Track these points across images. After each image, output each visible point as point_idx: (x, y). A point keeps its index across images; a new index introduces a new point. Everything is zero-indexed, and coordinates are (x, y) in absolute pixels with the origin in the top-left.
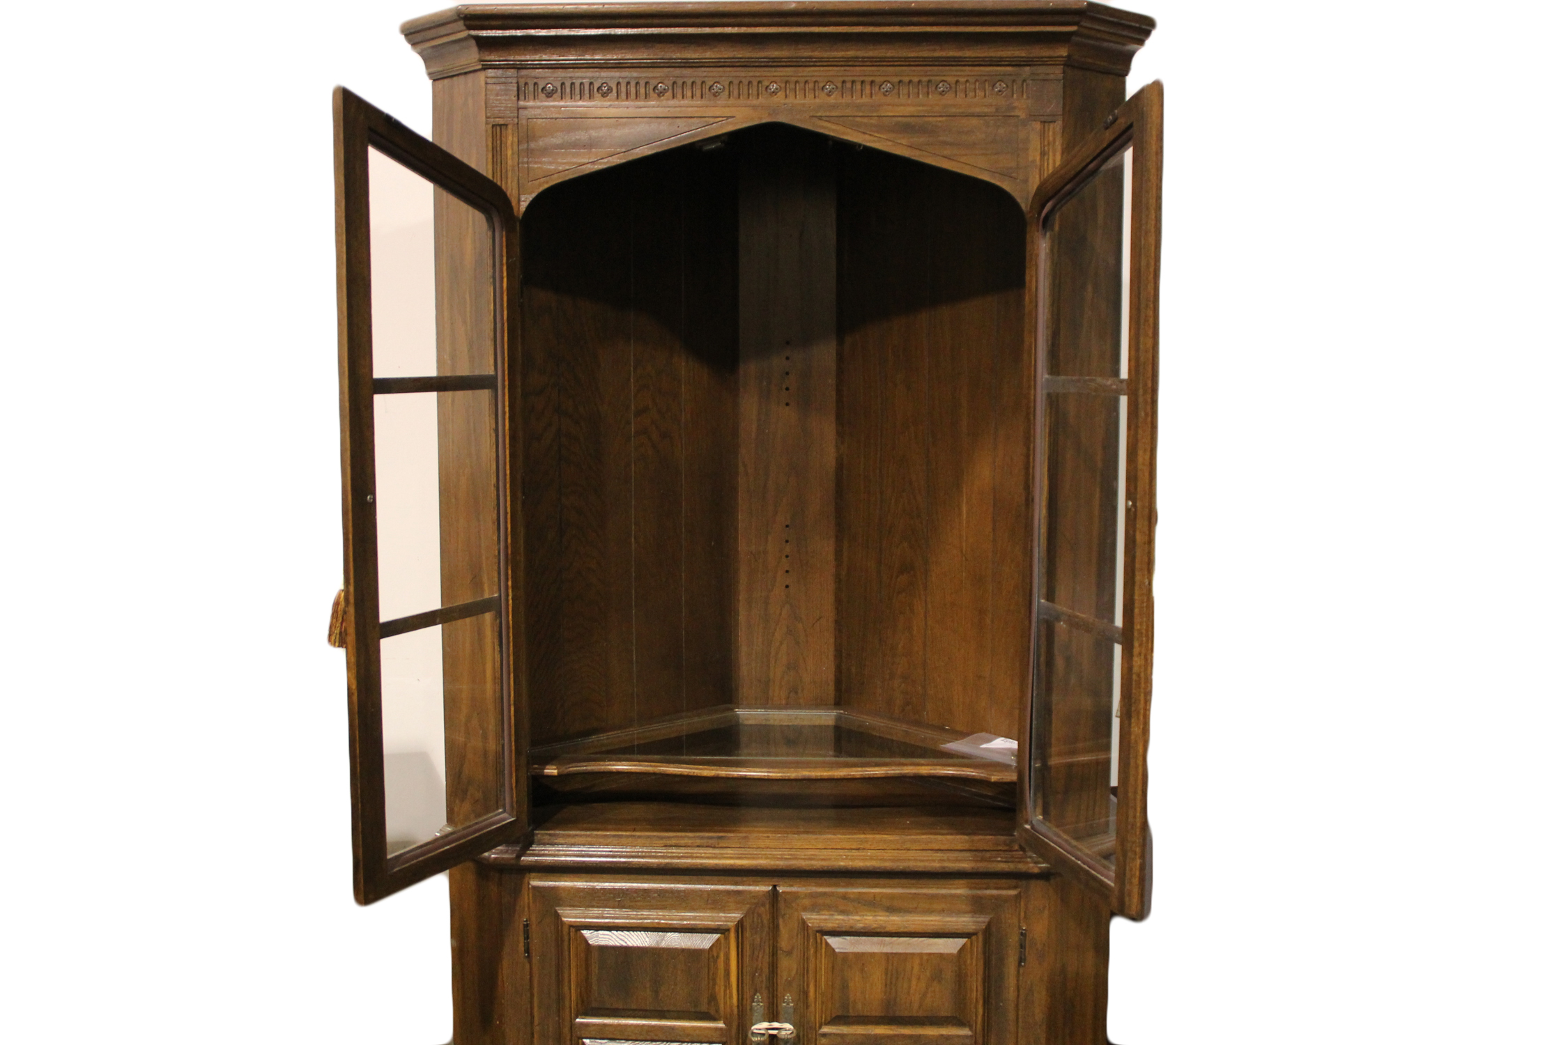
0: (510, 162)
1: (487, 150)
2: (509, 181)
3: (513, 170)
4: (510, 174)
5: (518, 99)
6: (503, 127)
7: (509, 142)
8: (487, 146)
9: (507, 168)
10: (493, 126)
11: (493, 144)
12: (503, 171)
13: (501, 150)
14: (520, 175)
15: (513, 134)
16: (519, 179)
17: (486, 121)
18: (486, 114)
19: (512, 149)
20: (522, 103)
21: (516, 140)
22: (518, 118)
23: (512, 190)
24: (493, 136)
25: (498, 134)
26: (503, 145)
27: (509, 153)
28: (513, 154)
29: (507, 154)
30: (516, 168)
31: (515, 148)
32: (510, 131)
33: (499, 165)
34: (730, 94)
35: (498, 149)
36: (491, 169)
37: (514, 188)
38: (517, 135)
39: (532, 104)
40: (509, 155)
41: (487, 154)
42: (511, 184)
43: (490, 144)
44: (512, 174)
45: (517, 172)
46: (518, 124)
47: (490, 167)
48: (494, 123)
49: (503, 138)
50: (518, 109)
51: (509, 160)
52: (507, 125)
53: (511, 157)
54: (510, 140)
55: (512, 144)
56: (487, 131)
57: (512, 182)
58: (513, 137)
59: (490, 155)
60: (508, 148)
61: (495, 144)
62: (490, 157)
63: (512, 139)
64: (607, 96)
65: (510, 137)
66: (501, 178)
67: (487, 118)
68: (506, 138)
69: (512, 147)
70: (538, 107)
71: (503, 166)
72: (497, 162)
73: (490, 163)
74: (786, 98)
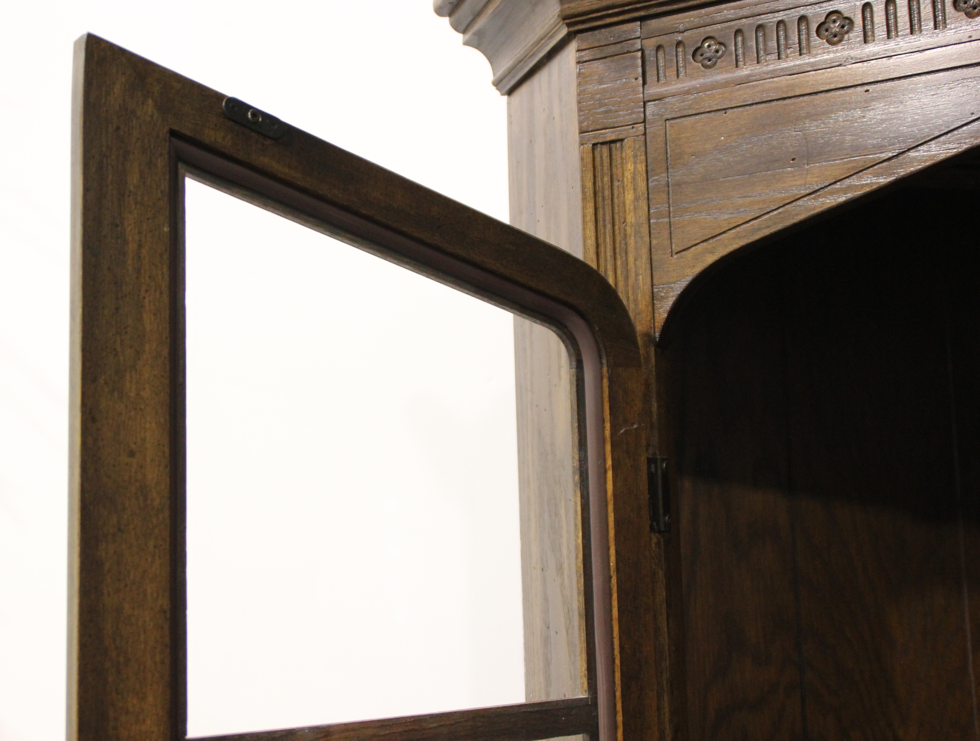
0: (631, 218)
1: (584, 199)
2: (631, 259)
3: (637, 233)
4: (631, 241)
5: (644, 83)
6: (614, 145)
7: (628, 175)
8: (583, 187)
9: (625, 230)
10: (594, 145)
11: (594, 183)
12: (618, 239)
13: (612, 195)
14: (654, 242)
15: (635, 156)
16: (650, 249)
17: (581, 138)
18: (580, 122)
19: (635, 189)
20: (653, 90)
21: (641, 167)
22: (644, 121)
23: (637, 275)
24: (594, 167)
25: (606, 160)
26: (616, 183)
27: (629, 196)
28: (637, 199)
29: (624, 203)
30: (645, 230)
31: (642, 185)
32: (628, 153)
33: (609, 226)
35: (606, 192)
36: (593, 239)
37: (641, 273)
38: (643, 157)
39: (675, 87)
40: (628, 202)
41: (584, 208)
42: (635, 264)
43: (590, 185)
44: (636, 242)
45: (647, 239)
46: (645, 134)
47: (591, 232)
48: (595, 141)
49: (614, 170)
50: (645, 103)
51: (629, 213)
52: (622, 140)
53: (632, 207)
54: (630, 170)
55: (634, 178)
56: (582, 159)
57: (635, 260)
58: (635, 163)
59: (591, 210)
60: (626, 188)
61: (599, 183)
62: (590, 212)
63: (635, 168)
64: (840, 41)
65: (630, 166)
66: (615, 253)
67: (582, 132)
68: (622, 167)
69: (634, 185)
70: (688, 92)
71: (617, 227)
72: (604, 220)
73: (591, 226)
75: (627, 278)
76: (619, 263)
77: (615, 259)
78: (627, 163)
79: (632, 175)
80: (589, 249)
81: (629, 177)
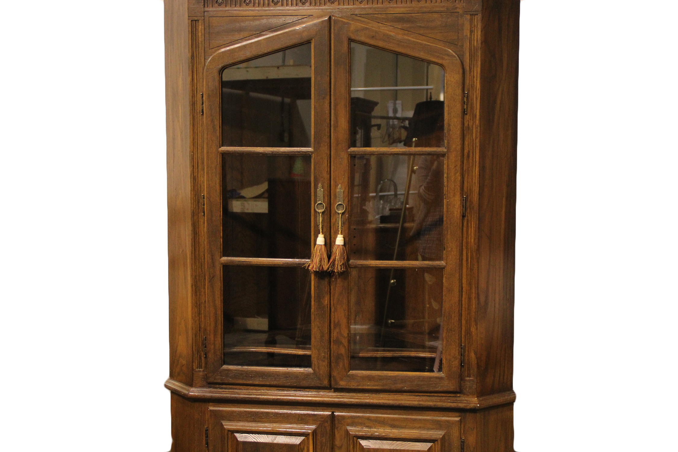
0: (200, 39)
1: (189, 33)
2: (200, 50)
3: (201, 43)
4: (200, 45)
5: (204, 7)
6: (196, 21)
7: (200, 29)
8: (189, 31)
9: (199, 42)
10: (192, 20)
11: (192, 30)
12: (197, 44)
13: (196, 33)
14: (206, 46)
15: (202, 25)
16: (204, 48)
17: (188, 18)
18: (188, 14)
19: (201, 33)
20: (206, 9)
21: (203, 28)
22: (204, 16)
23: (201, 53)
24: (192, 26)
25: (194, 25)
26: (197, 31)
27: (200, 34)
28: (202, 35)
29: (199, 35)
30: (203, 43)
31: (203, 32)
32: (200, 23)
33: (195, 41)
34: (310, 3)
35: (194, 32)
36: (191, 43)
38: (203, 25)
39: (211, 9)
41: (189, 35)
43: (190, 30)
44: (201, 45)
45: (204, 45)
46: (204, 20)
47: (190, 42)
48: (192, 19)
49: (197, 27)
50: (204, 12)
52: (199, 20)
53: (200, 37)
55: (201, 30)
56: (189, 23)
57: (201, 50)
58: (202, 26)
59: (190, 36)
60: (199, 32)
61: (193, 30)
64: (249, 5)
65: (200, 27)
66: (196, 47)
67: (189, 16)
68: (198, 27)
70: (214, 11)
71: (197, 41)
72: (194, 39)
73: (190, 40)
74: (339, 5)
75: (199, 53)
76: (197, 50)
80: (190, 45)
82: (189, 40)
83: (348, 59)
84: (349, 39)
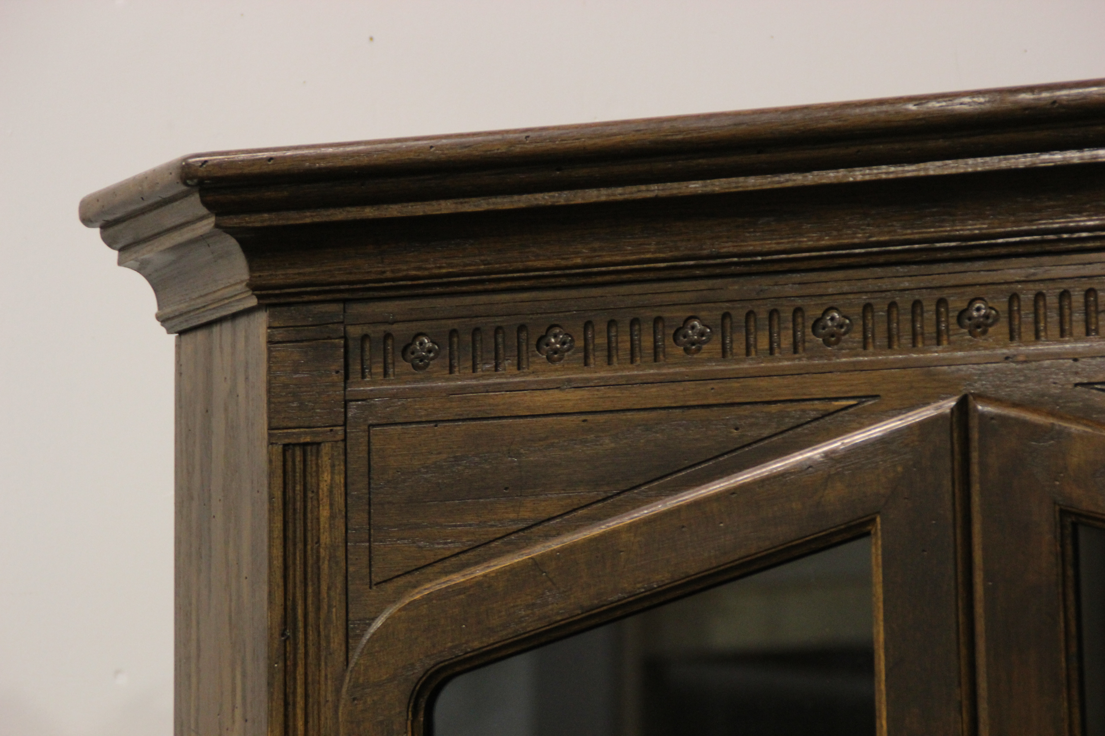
0: (325, 538)
1: (271, 510)
2: (324, 588)
3: (332, 557)
4: (325, 566)
5: (346, 377)
6: (309, 448)
7: (324, 487)
8: (271, 497)
9: (318, 552)
10: (286, 446)
12: (310, 562)
13: (305, 507)
14: (351, 569)
15: (333, 466)
16: (346, 577)
17: (270, 436)
18: (270, 418)
19: (331, 505)
20: (356, 388)
21: (340, 479)
22: (345, 424)
23: (330, 606)
24: (285, 472)
25: (299, 466)
26: (310, 495)
27: (325, 513)
28: (332, 517)
29: (318, 519)
30: (341, 553)
31: (340, 500)
32: (325, 460)
33: (300, 546)
34: (865, 338)
35: (299, 505)
36: (281, 560)
37: (334, 604)
38: (342, 467)
39: (379, 387)
40: (322, 519)
41: (271, 521)
42: (328, 593)
43: (278, 494)
44: (330, 568)
45: (343, 564)
46: (345, 440)
47: (278, 552)
48: (287, 441)
49: (309, 478)
50: (346, 403)
51: (323, 533)
52: (319, 444)
53: (327, 526)
54: (326, 481)
55: (331, 491)
56: (270, 461)
57: (329, 589)
58: (333, 473)
59: (279, 525)
60: (321, 502)
61: (290, 493)
62: (277, 527)
63: (332, 479)
64: (560, 359)
65: (326, 477)
66: (305, 578)
67: (270, 428)
68: (318, 476)
69: (330, 500)
70: (395, 396)
71: (309, 547)
72: (295, 537)
73: (278, 542)
74: (1012, 338)
75: (318, 609)
76: (310, 590)
77: (306, 586)
78: (323, 472)
79: (328, 487)
80: (275, 571)
81: (325, 489)
82: (270, 547)
83: (1062, 614)
84: (1064, 513)
